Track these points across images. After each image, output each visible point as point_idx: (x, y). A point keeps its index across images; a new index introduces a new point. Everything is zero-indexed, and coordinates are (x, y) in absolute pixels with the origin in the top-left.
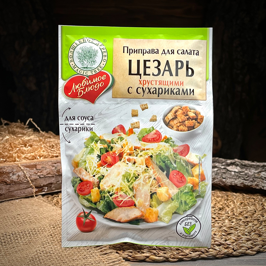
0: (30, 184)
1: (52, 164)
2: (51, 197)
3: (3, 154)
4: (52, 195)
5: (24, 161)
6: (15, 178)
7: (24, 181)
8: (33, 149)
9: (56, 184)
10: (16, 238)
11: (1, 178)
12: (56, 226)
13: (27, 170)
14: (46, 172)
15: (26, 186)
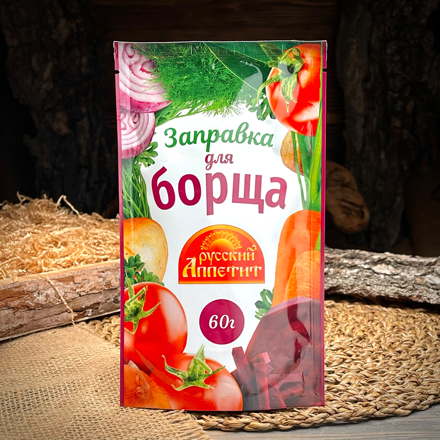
0: (65, 306)
1: (98, 274)
2: (100, 324)
3: (23, 261)
4: (101, 321)
5: (56, 271)
6: (41, 299)
7: (56, 303)
8: (69, 250)
9: (106, 304)
10: (45, 398)
11: (20, 301)
13: (59, 285)
14: (90, 287)
15: (59, 310)
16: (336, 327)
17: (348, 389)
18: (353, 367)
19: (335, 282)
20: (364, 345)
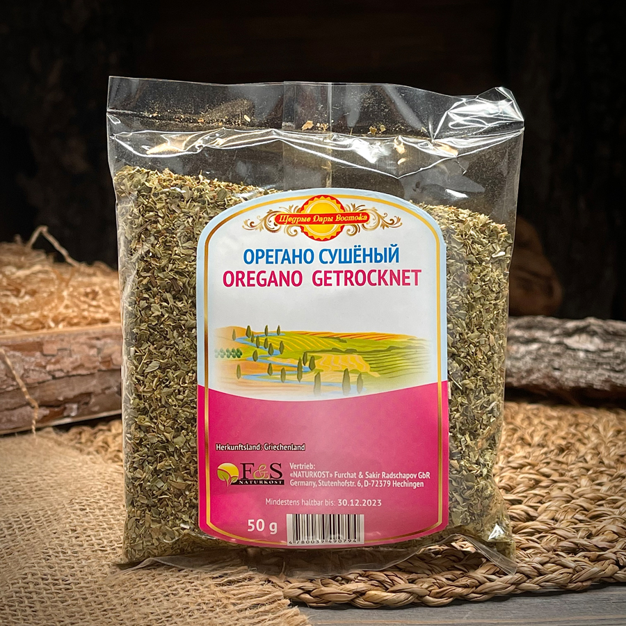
0: (23, 395)
1: (88, 341)
2: (89, 433)
5: (10, 334)
7: (7, 387)
8: (37, 300)
9: (103, 396)
12: (89, 505)
13: (14, 356)
14: (72, 363)
15: (13, 401)
16: (514, 434)
17: (554, 529)
18: (555, 493)
20: (570, 460)
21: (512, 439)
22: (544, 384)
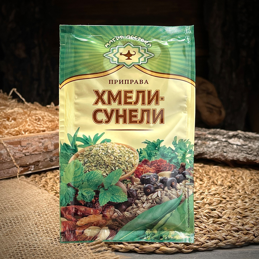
1: (39, 140)
2: (39, 177)
4: (40, 175)
5: (7, 137)
7: (8, 160)
8: (17, 123)
9: (44, 162)
13: (10, 147)
14: (33, 149)
15: (9, 165)
16: (210, 180)
17: (229, 222)
18: (228, 206)
19: (201, 150)
20: (233, 192)
21: (209, 182)
22: (220, 158)
